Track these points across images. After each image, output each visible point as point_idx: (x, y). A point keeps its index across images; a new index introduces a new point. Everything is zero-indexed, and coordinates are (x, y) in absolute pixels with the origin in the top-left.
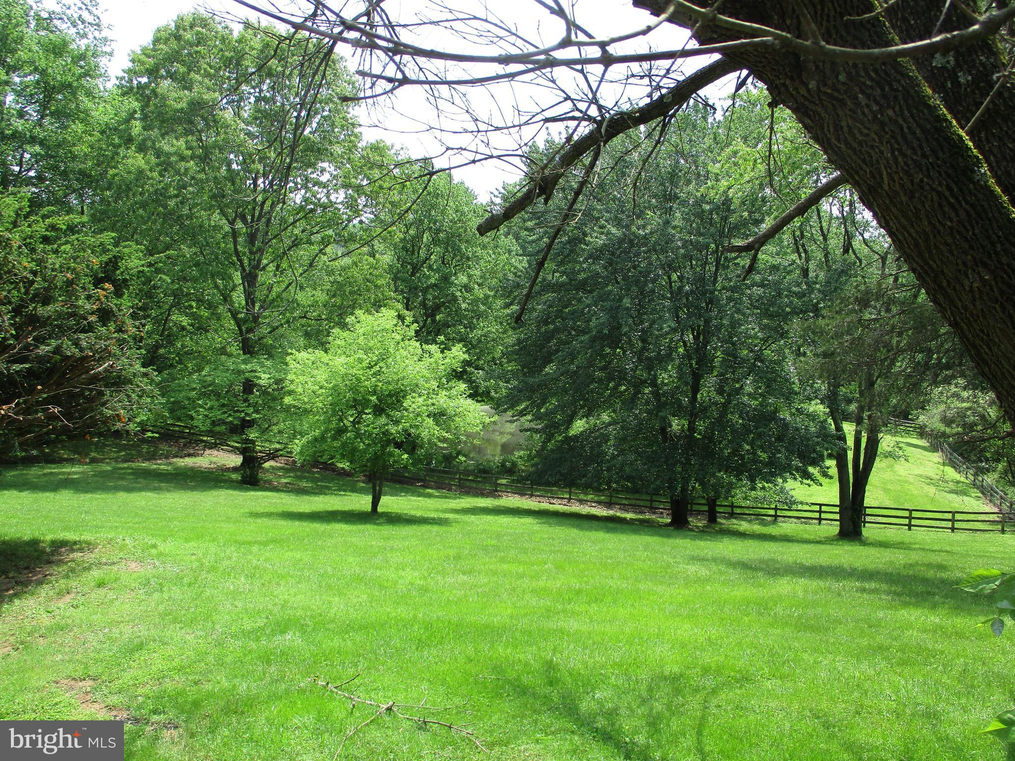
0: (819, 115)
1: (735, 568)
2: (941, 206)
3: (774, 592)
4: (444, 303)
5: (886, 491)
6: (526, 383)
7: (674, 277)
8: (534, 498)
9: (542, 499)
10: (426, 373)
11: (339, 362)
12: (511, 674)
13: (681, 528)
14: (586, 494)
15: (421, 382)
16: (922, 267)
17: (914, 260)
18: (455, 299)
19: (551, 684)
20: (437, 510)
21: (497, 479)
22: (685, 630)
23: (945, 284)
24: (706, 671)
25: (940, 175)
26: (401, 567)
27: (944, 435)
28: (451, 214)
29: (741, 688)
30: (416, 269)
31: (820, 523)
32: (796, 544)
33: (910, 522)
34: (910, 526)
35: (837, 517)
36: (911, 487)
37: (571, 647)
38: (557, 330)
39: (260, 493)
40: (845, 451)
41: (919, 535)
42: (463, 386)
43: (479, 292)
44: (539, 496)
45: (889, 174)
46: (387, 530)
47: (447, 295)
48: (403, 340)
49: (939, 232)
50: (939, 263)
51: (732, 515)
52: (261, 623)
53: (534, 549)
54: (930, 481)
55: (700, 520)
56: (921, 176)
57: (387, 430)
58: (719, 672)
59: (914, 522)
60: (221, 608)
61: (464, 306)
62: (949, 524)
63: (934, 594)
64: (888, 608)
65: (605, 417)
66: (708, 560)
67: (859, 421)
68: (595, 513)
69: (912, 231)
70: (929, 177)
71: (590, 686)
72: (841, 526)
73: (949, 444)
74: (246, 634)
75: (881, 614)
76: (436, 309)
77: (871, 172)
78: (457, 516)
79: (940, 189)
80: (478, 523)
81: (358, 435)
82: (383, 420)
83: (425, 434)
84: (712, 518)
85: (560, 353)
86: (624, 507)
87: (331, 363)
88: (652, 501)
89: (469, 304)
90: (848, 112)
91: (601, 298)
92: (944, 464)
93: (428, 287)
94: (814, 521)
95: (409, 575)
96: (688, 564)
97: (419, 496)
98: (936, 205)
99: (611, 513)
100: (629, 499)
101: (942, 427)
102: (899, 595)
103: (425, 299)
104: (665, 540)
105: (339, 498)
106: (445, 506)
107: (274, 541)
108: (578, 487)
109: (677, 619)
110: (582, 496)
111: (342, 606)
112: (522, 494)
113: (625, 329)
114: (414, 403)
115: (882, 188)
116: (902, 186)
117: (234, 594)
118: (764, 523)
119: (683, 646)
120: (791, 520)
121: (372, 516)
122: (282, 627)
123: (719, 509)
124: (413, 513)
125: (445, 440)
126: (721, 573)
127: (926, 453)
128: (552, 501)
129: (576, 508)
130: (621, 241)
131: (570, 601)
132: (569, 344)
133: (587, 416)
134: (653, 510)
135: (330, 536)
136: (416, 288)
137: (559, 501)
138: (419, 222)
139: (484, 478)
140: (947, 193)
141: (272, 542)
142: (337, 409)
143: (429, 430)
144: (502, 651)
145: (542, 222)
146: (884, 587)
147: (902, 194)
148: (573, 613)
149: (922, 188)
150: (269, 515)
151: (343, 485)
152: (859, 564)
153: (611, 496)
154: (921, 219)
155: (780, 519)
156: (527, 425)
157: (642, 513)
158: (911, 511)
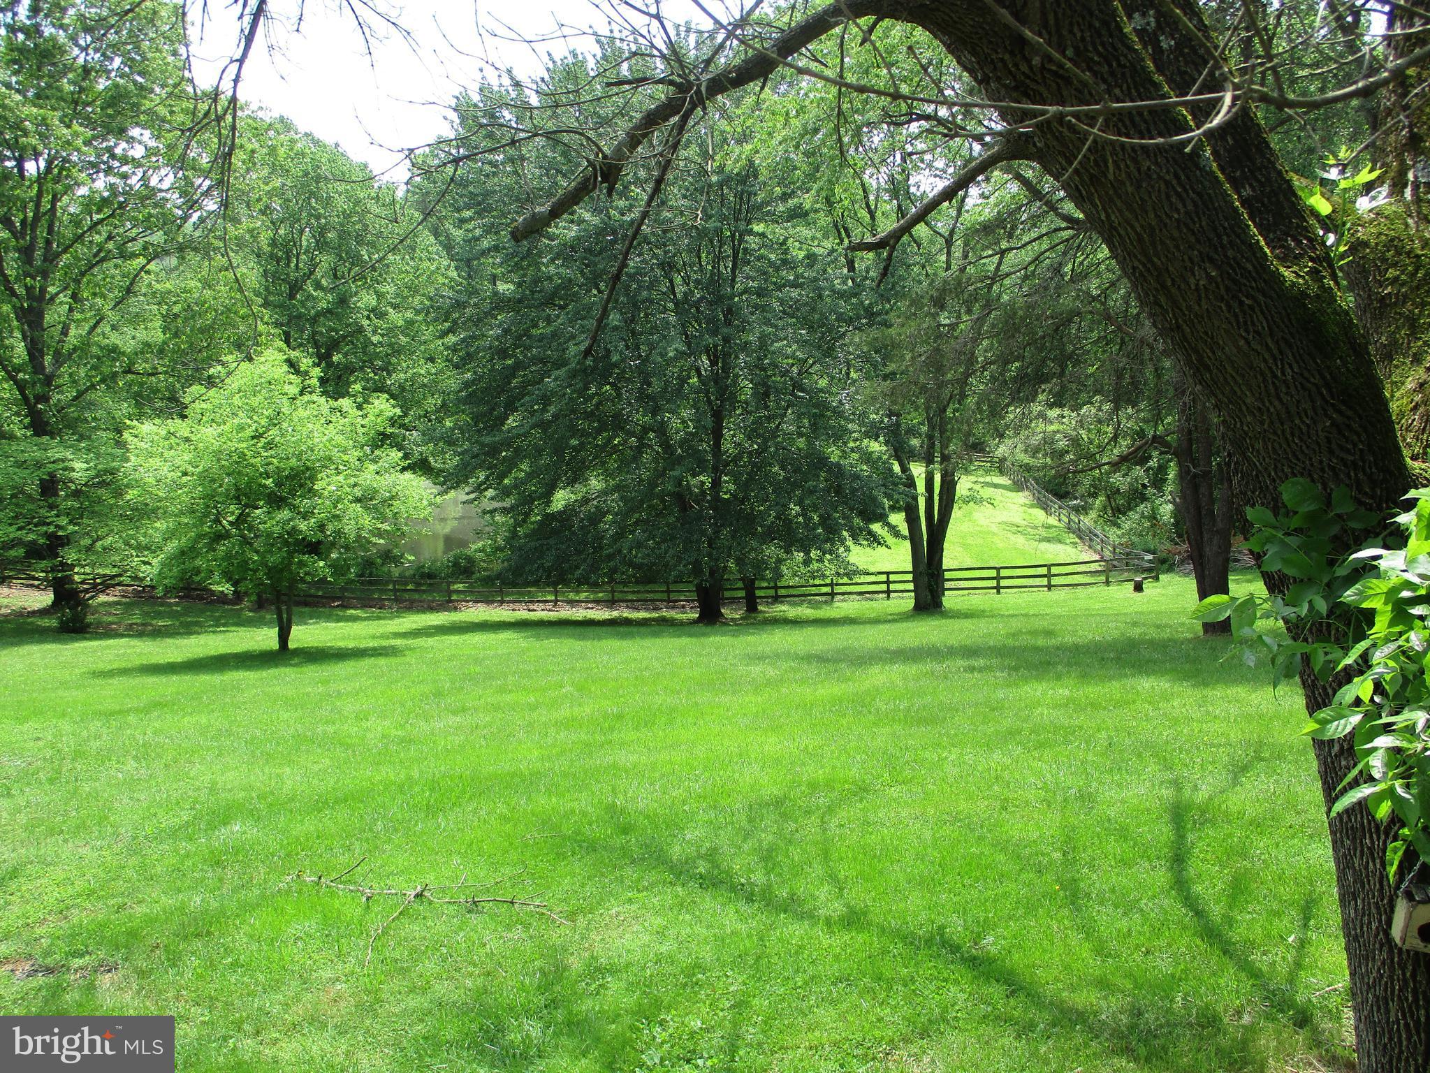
0: (1041, 95)
1: (809, 663)
2: (1168, 197)
3: (866, 685)
4: (344, 337)
5: (966, 546)
6: (482, 445)
7: (678, 280)
8: (505, 606)
9: (517, 606)
10: (340, 439)
11: (208, 434)
12: (567, 829)
13: (714, 624)
14: (578, 592)
15: (335, 453)
16: (1144, 265)
17: (1136, 257)
18: (360, 330)
19: (625, 831)
20: (374, 637)
21: (449, 584)
22: (773, 744)
23: (1169, 283)
24: (814, 786)
25: (1168, 161)
26: (361, 717)
27: (1028, 468)
28: (341, 203)
29: (861, 800)
30: (295, 288)
31: (888, 597)
32: (868, 626)
33: (998, 583)
34: (998, 588)
35: (911, 586)
36: (995, 539)
37: (636, 783)
38: (519, 366)
39: (95, 643)
40: (915, 499)
41: (1011, 600)
42: (396, 455)
43: (396, 318)
44: (512, 602)
45: (1115, 162)
46: (312, 672)
47: (348, 325)
48: (302, 393)
49: (1165, 225)
50: (1164, 260)
51: (777, 599)
52: (185, 816)
53: (537, 672)
54: (1017, 529)
55: (736, 610)
56: (1148, 163)
57: (294, 527)
58: (829, 785)
59: (1003, 583)
60: (116, 805)
61: (375, 339)
62: (1045, 581)
63: (1055, 664)
64: (1008, 686)
65: (596, 483)
66: (768, 657)
67: (929, 461)
68: (593, 617)
69: (1136, 225)
70: (1157, 164)
71: (675, 825)
72: (916, 598)
73: (1035, 479)
74: (174, 833)
75: (1001, 694)
76: (334, 345)
77: (1095, 160)
78: (410, 642)
79: (1167, 177)
80: (440, 647)
81: (245, 541)
82: (285, 514)
83: (349, 528)
84: (752, 607)
85: (527, 398)
86: (632, 605)
87: (193, 438)
88: (668, 592)
89: (382, 335)
90: (1073, 92)
91: (578, 316)
92: (1032, 506)
93: (319, 314)
94: (881, 596)
95: (377, 727)
96: (747, 665)
97: (338, 621)
98: (1163, 196)
99: (615, 614)
100: (638, 592)
101: (1025, 459)
102: (1016, 669)
103: (314, 333)
104: (703, 640)
105: (221, 636)
106: (381, 631)
107: (156, 705)
108: (566, 583)
109: (758, 732)
110: (572, 596)
111: (298, 778)
112: (488, 602)
113: (615, 358)
114: (328, 484)
115: (1106, 177)
116: (1129, 175)
117: (131, 783)
118: (814, 606)
119: (777, 761)
120: (852, 597)
121: (283, 654)
122: (222, 817)
123: (758, 593)
124: (342, 644)
125: (380, 534)
126: (794, 670)
127: (1010, 494)
128: (532, 607)
129: (565, 613)
130: (601, 232)
131: (612, 729)
132: (539, 383)
133: (571, 482)
134: (671, 603)
135: (238, 688)
136: (299, 317)
137: (542, 606)
138: (293, 218)
139: (431, 585)
140: (1174, 182)
141: (155, 706)
142: (209, 505)
143: (357, 520)
144: (543, 803)
145: (484, 210)
146: (996, 662)
147: (1128, 184)
148: (622, 744)
149: (1149, 177)
150: (124, 672)
151: (221, 617)
152: (954, 641)
153: (613, 591)
154: (1146, 212)
155: (838, 598)
156: (490, 506)
157: (656, 609)
158: (998, 569)
